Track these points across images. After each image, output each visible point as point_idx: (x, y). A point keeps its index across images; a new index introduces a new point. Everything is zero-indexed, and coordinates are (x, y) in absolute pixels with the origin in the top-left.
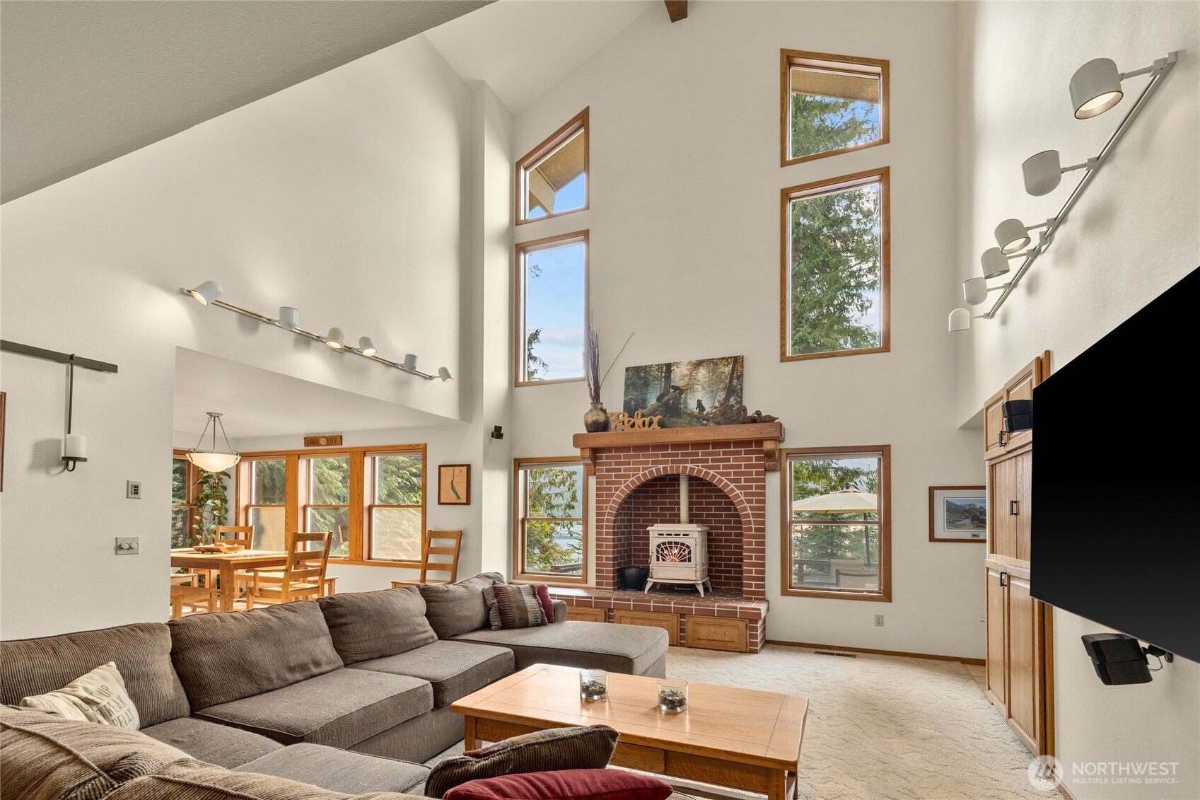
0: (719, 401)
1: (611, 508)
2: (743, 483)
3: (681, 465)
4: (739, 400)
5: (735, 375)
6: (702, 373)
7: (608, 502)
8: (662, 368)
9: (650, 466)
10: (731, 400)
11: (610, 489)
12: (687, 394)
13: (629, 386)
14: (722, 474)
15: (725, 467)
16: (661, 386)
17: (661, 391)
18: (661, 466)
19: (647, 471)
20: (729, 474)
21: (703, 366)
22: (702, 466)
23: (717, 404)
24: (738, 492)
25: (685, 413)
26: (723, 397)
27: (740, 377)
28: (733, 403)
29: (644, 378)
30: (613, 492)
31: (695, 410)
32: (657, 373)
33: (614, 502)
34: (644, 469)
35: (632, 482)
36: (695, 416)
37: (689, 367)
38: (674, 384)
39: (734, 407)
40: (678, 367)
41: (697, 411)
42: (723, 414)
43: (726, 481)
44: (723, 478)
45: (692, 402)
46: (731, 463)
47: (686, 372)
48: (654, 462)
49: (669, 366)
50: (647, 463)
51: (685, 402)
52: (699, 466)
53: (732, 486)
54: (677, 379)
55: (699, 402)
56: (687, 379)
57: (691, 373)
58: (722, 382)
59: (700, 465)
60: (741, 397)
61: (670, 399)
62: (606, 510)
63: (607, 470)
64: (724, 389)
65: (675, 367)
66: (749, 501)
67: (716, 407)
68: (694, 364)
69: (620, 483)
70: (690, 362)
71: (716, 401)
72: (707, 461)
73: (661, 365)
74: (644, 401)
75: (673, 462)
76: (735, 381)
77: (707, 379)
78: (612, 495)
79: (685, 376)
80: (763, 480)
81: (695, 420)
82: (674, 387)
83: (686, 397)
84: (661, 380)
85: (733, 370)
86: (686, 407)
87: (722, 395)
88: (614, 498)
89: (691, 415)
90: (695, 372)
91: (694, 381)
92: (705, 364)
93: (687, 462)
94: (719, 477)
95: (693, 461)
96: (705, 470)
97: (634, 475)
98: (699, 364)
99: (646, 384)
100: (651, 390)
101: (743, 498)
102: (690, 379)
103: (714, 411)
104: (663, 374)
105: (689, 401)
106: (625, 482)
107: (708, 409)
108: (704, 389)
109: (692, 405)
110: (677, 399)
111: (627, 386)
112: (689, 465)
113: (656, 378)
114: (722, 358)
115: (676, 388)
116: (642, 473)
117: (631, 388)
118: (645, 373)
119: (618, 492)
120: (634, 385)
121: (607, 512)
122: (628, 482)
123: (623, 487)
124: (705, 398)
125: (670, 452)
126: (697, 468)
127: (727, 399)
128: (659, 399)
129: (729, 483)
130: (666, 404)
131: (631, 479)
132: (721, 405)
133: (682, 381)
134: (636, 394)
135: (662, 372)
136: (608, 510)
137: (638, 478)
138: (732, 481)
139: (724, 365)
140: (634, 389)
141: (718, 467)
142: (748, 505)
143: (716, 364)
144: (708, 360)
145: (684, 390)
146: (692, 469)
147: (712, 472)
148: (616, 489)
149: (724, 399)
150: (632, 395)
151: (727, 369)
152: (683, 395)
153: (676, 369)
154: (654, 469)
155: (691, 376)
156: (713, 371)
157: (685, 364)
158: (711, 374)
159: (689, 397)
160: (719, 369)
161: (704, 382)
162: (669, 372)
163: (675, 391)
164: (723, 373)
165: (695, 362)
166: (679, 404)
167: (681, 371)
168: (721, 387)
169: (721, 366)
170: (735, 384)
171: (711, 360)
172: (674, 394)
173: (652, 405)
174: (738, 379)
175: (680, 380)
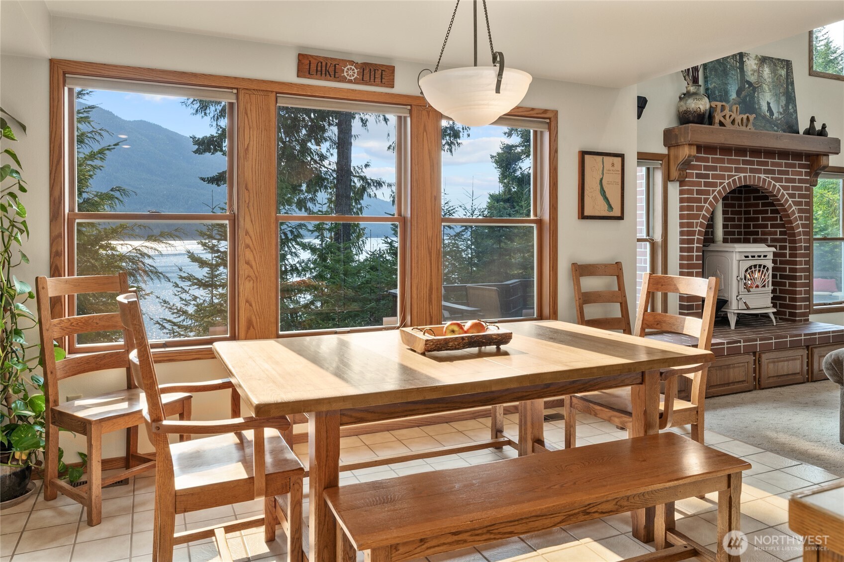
0: (782, 107)
1: (702, 225)
2: (797, 199)
3: (757, 175)
4: (794, 109)
5: (789, 81)
6: (767, 71)
7: (697, 217)
8: (736, 57)
9: (733, 173)
10: (790, 107)
11: (699, 200)
12: (758, 93)
14: (785, 188)
15: (786, 181)
16: (737, 77)
17: (738, 84)
18: (742, 175)
19: (731, 180)
20: (788, 189)
21: (766, 64)
22: (772, 178)
23: (781, 110)
24: (794, 208)
26: (784, 102)
27: (792, 83)
29: (723, 64)
30: (703, 204)
31: (766, 113)
32: (732, 60)
33: (704, 217)
34: (730, 177)
35: (719, 192)
36: (768, 120)
37: (756, 62)
38: (748, 79)
39: (792, 116)
40: (748, 59)
41: (768, 114)
42: (787, 123)
43: (786, 196)
44: (785, 192)
45: (764, 104)
46: (790, 177)
47: (755, 67)
48: (738, 170)
49: (741, 55)
50: (730, 170)
51: (758, 101)
52: (768, 177)
53: (790, 200)
54: (750, 73)
55: (768, 104)
56: (756, 74)
57: (759, 70)
58: (781, 86)
59: (770, 176)
60: (796, 107)
61: (746, 96)
62: (696, 228)
63: (698, 176)
64: (784, 94)
65: (746, 59)
66: (801, 219)
67: (781, 113)
68: (760, 59)
69: (707, 193)
70: (757, 56)
71: (780, 107)
72: (773, 172)
73: (736, 54)
74: (726, 93)
75: (752, 171)
76: (790, 87)
77: (771, 80)
78: (700, 209)
79: (755, 71)
80: (810, 196)
81: (768, 125)
82: (747, 82)
83: (758, 97)
84: (737, 70)
85: (787, 72)
86: (760, 108)
88: (704, 212)
89: (764, 117)
90: (761, 69)
91: (762, 80)
92: (767, 61)
93: (758, 171)
94: (782, 191)
95: (766, 172)
96: (774, 182)
97: (721, 184)
98: (763, 60)
99: (725, 73)
100: (730, 81)
101: (797, 214)
102: (759, 76)
103: (780, 117)
104: (738, 64)
105: (761, 102)
106: (714, 191)
107: (776, 115)
108: (770, 90)
109: (765, 108)
110: (752, 97)
112: (763, 176)
113: (732, 68)
114: (778, 59)
115: (750, 84)
116: (727, 181)
119: (707, 205)
121: (697, 229)
122: (716, 193)
123: (711, 197)
125: (748, 158)
126: (768, 179)
127: (787, 106)
128: (739, 93)
129: (788, 198)
130: (744, 99)
131: (718, 189)
132: (784, 111)
133: (753, 77)
134: (718, 82)
135: (736, 61)
136: (699, 228)
137: (724, 188)
138: (790, 196)
139: (781, 68)
140: (715, 77)
141: (782, 181)
142: (800, 223)
145: (756, 88)
146: (764, 180)
147: (778, 184)
148: (706, 200)
149: (785, 106)
150: (715, 82)
151: (783, 72)
152: (756, 93)
153: (747, 60)
154: (736, 177)
155: (759, 72)
156: (774, 71)
157: (754, 56)
158: (773, 74)
159: (760, 96)
160: (777, 70)
161: (769, 82)
162: (742, 63)
163: (749, 87)
164: (781, 76)
165: (760, 57)
166: (754, 103)
167: (751, 64)
168: (781, 91)
169: (779, 68)
170: (790, 90)
171: (771, 59)
172: (749, 90)
173: (733, 99)
174: (792, 86)
175: (751, 74)
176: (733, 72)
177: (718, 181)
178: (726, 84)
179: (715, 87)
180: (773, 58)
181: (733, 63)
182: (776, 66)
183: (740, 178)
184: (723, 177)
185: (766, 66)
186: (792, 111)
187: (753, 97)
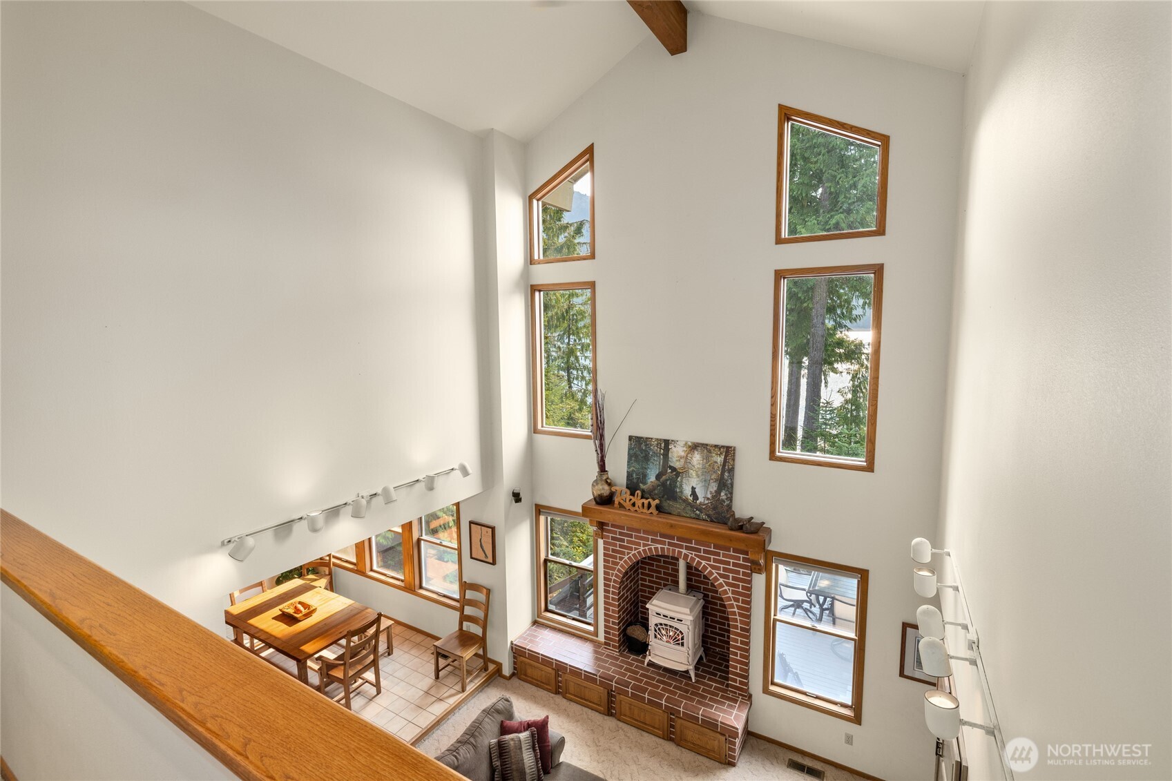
0: (711, 493)
1: (617, 576)
2: (731, 581)
3: (677, 549)
4: (729, 495)
5: (727, 467)
6: (697, 458)
7: (614, 569)
8: (661, 442)
9: (650, 543)
10: (722, 494)
11: (616, 558)
12: (682, 478)
13: (632, 457)
14: (713, 567)
15: (715, 561)
16: (659, 463)
17: (659, 469)
18: (659, 546)
19: (647, 548)
20: (718, 568)
21: (698, 450)
22: (695, 555)
23: (709, 496)
24: (726, 588)
25: (680, 497)
26: (715, 489)
27: (732, 471)
28: (723, 497)
29: (645, 451)
30: (618, 561)
31: (689, 497)
32: (656, 448)
33: (619, 571)
34: (645, 545)
35: (634, 555)
36: (689, 504)
37: (685, 449)
38: (672, 465)
39: (724, 502)
40: (675, 446)
41: (691, 498)
42: (715, 508)
43: (716, 575)
44: (713, 571)
45: (687, 488)
46: (721, 558)
47: (683, 454)
48: (654, 541)
49: (667, 442)
50: (646, 539)
51: (681, 486)
52: (692, 554)
53: (721, 580)
54: (674, 460)
55: (693, 489)
56: (683, 461)
57: (687, 456)
58: (714, 472)
59: (694, 553)
60: (731, 493)
61: (667, 480)
62: (612, 577)
63: (614, 539)
64: (716, 480)
65: (673, 445)
66: (737, 600)
67: (708, 499)
68: (690, 447)
69: (623, 554)
70: (686, 444)
71: (709, 493)
72: (699, 550)
73: (660, 440)
74: (645, 476)
75: (670, 544)
76: (726, 474)
77: (701, 466)
78: (617, 564)
79: (681, 458)
80: (750, 582)
81: (689, 508)
82: (671, 467)
83: (682, 481)
84: (660, 457)
85: (725, 461)
86: (681, 492)
87: (714, 487)
88: (619, 567)
89: (685, 501)
90: (689, 455)
91: (690, 465)
92: (699, 447)
93: (681, 547)
94: (709, 569)
95: (687, 548)
96: (697, 559)
97: (636, 549)
98: (695, 447)
99: (646, 458)
100: (651, 465)
101: (730, 595)
102: (686, 462)
103: (706, 502)
104: (662, 451)
105: (684, 486)
106: (628, 553)
107: (701, 500)
108: (698, 476)
109: (687, 492)
110: (674, 481)
111: (630, 456)
112: (684, 551)
113: (655, 454)
114: (715, 446)
115: (673, 469)
116: (642, 548)
117: (633, 459)
118: (646, 445)
119: (622, 562)
120: (636, 456)
122: (630, 555)
123: (626, 557)
124: (699, 486)
126: (690, 555)
127: (718, 492)
128: (658, 477)
129: (718, 577)
130: (664, 484)
131: (633, 552)
132: (713, 497)
133: (678, 463)
134: (637, 466)
135: (661, 448)
136: (614, 577)
137: (639, 553)
138: (722, 576)
139: (717, 454)
140: (636, 461)
141: (709, 559)
142: (735, 603)
143: (709, 451)
144: (703, 444)
145: (680, 473)
147: (704, 563)
148: (621, 559)
149: (716, 492)
150: (634, 467)
151: (720, 459)
152: (680, 478)
153: (673, 448)
154: (653, 547)
155: (686, 459)
156: (707, 458)
157: (682, 444)
158: (705, 461)
159: (684, 481)
160: (712, 457)
161: (698, 468)
162: (667, 449)
163: (671, 472)
164: (716, 462)
165: (690, 444)
166: (676, 487)
167: (677, 452)
168: (713, 477)
169: (714, 455)
170: (726, 477)
171: (704, 446)
172: (671, 474)
173: (652, 482)
174: (729, 473)
175: (677, 461)
176: (655, 458)
177: (634, 546)
178: (645, 468)
179: (633, 471)
180: (707, 445)
181: (657, 450)
182: (711, 453)
183: (656, 549)
184: (639, 544)
185: (696, 452)
186: (724, 497)
187: (676, 481)
